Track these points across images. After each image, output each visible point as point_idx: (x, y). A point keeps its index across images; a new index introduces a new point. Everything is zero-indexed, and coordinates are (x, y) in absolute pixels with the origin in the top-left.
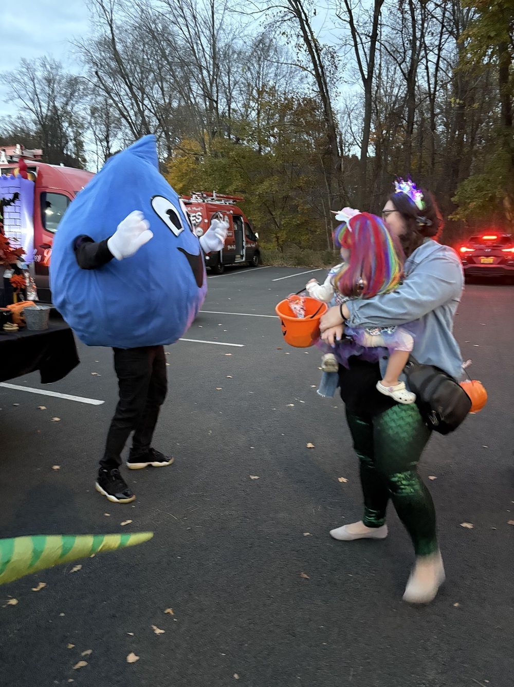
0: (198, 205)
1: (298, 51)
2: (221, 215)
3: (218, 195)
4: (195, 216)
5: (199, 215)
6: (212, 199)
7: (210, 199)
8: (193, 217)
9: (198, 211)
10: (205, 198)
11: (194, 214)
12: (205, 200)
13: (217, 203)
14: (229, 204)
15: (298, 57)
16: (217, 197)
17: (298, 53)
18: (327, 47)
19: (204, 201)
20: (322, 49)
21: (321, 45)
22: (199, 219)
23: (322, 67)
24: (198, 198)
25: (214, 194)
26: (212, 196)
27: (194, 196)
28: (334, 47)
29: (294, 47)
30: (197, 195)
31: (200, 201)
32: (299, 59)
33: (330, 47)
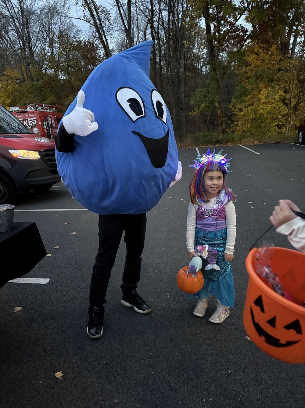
0: (33, 113)
1: (84, 9)
2: (50, 119)
3: (46, 105)
4: (32, 120)
5: (34, 119)
6: (42, 108)
7: (40, 108)
8: (30, 121)
9: (33, 117)
10: (37, 107)
11: (31, 119)
12: (38, 109)
13: (45, 111)
14: (53, 111)
15: (84, 13)
16: (45, 106)
17: (84, 10)
18: (102, 7)
19: (36, 110)
20: (99, 8)
21: (98, 6)
22: (34, 122)
23: (100, 20)
24: (32, 107)
25: (43, 105)
26: (42, 106)
27: (28, 107)
28: (106, 8)
29: (81, 6)
30: (31, 105)
31: (34, 110)
32: (85, 14)
33: (103, 7)
